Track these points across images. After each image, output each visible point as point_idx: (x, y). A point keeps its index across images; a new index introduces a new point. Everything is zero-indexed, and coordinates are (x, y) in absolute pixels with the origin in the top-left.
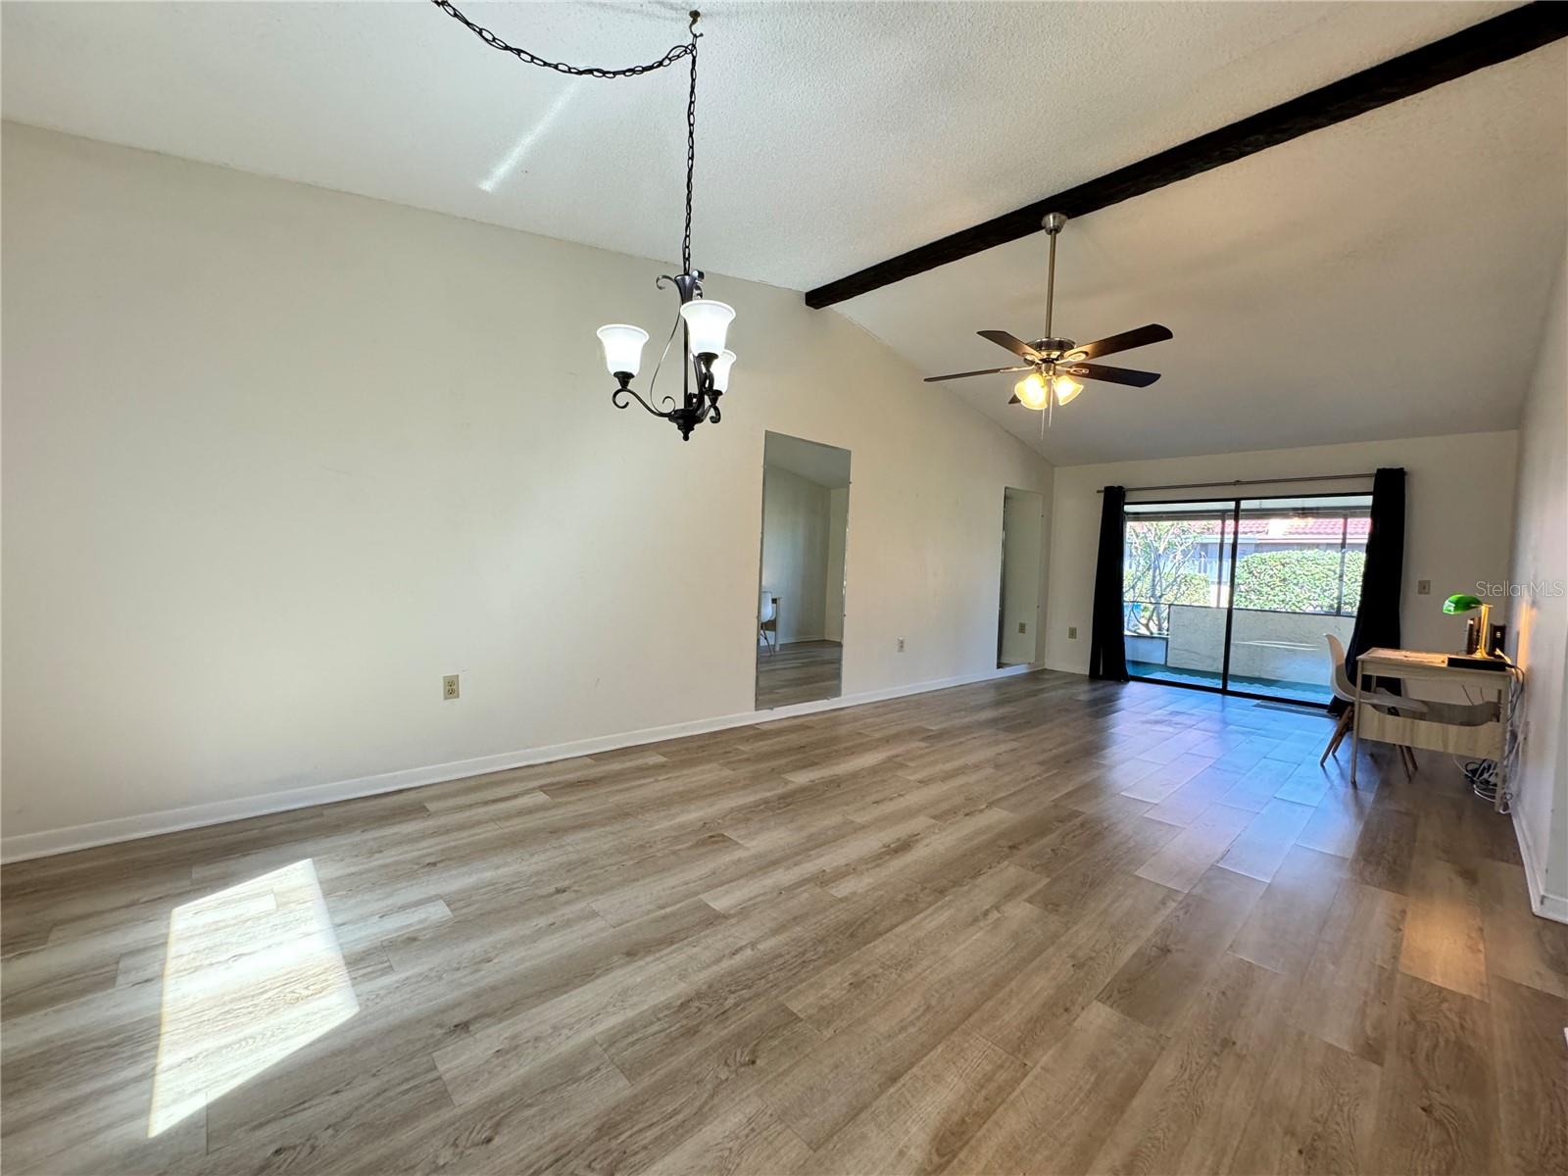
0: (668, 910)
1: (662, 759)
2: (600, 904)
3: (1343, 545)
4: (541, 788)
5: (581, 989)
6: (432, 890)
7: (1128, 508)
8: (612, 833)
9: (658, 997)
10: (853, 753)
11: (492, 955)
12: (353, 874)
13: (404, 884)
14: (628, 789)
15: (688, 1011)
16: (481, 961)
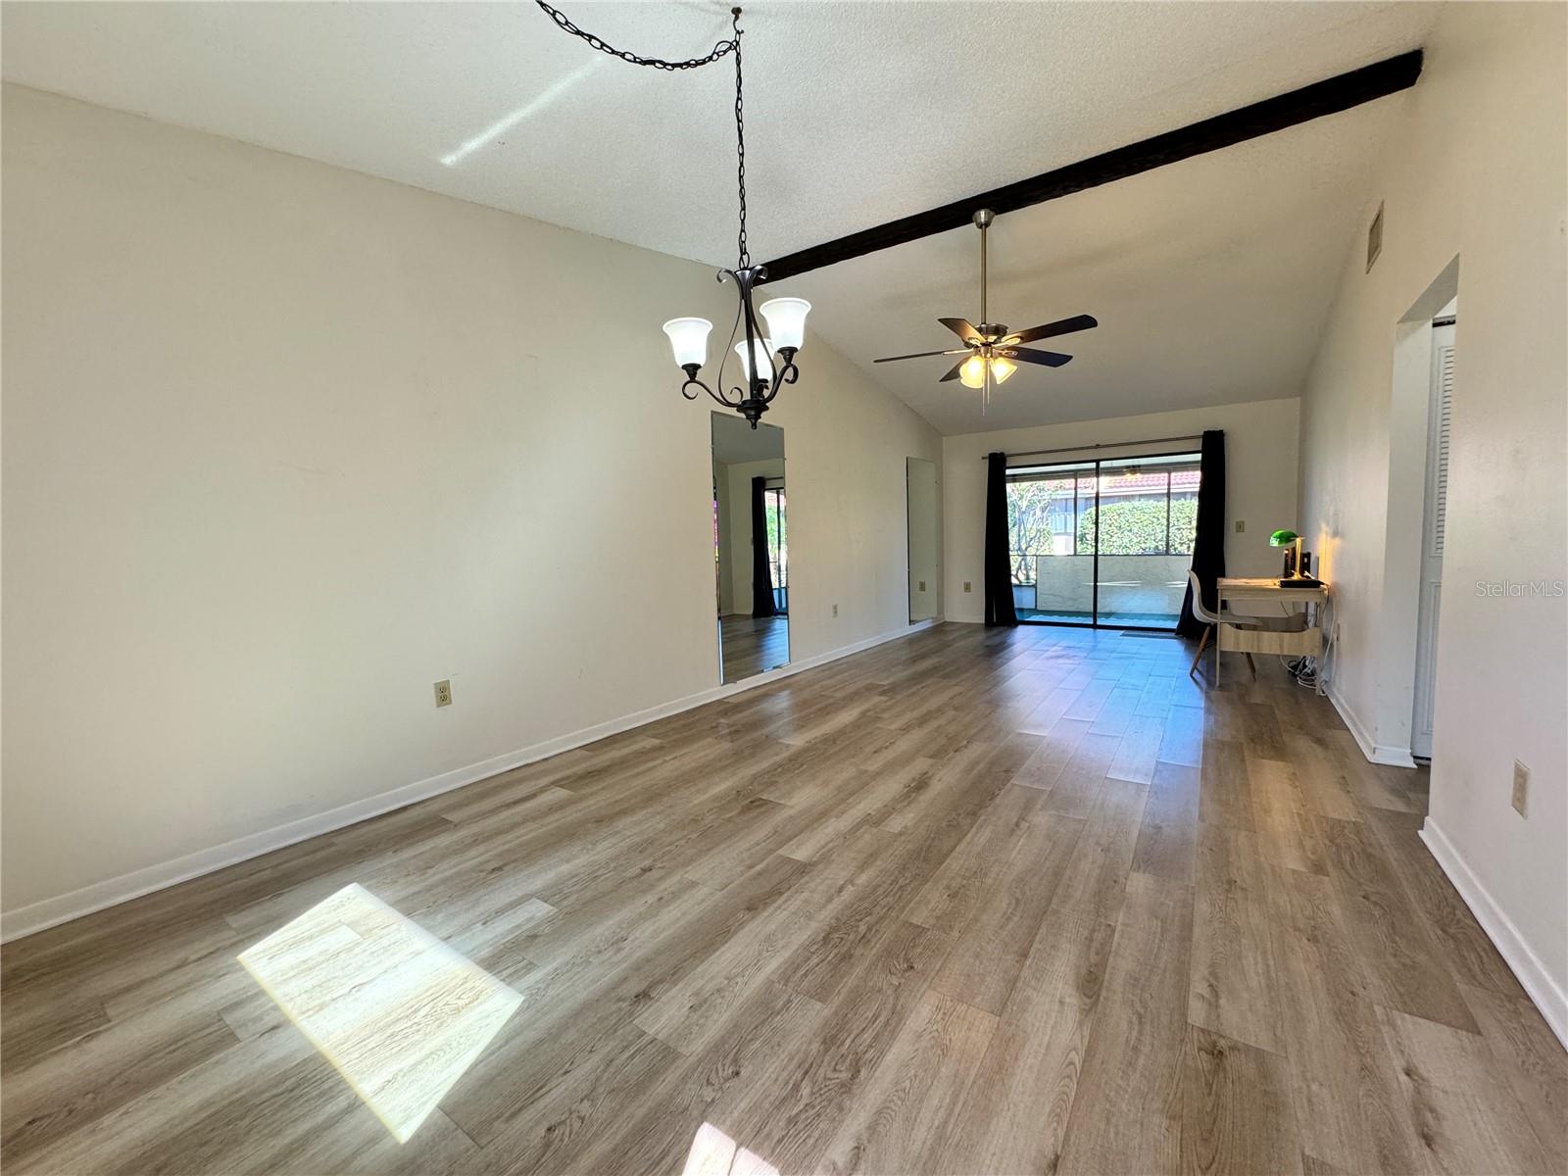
0: (758, 868)
1: (656, 742)
2: (693, 873)
3: (1168, 495)
4: (556, 783)
5: (727, 945)
6: (517, 892)
7: (1008, 472)
8: (658, 813)
9: (801, 937)
11: (624, 934)
12: (419, 892)
13: (482, 892)
14: (642, 773)
15: (833, 942)
16: (617, 941)
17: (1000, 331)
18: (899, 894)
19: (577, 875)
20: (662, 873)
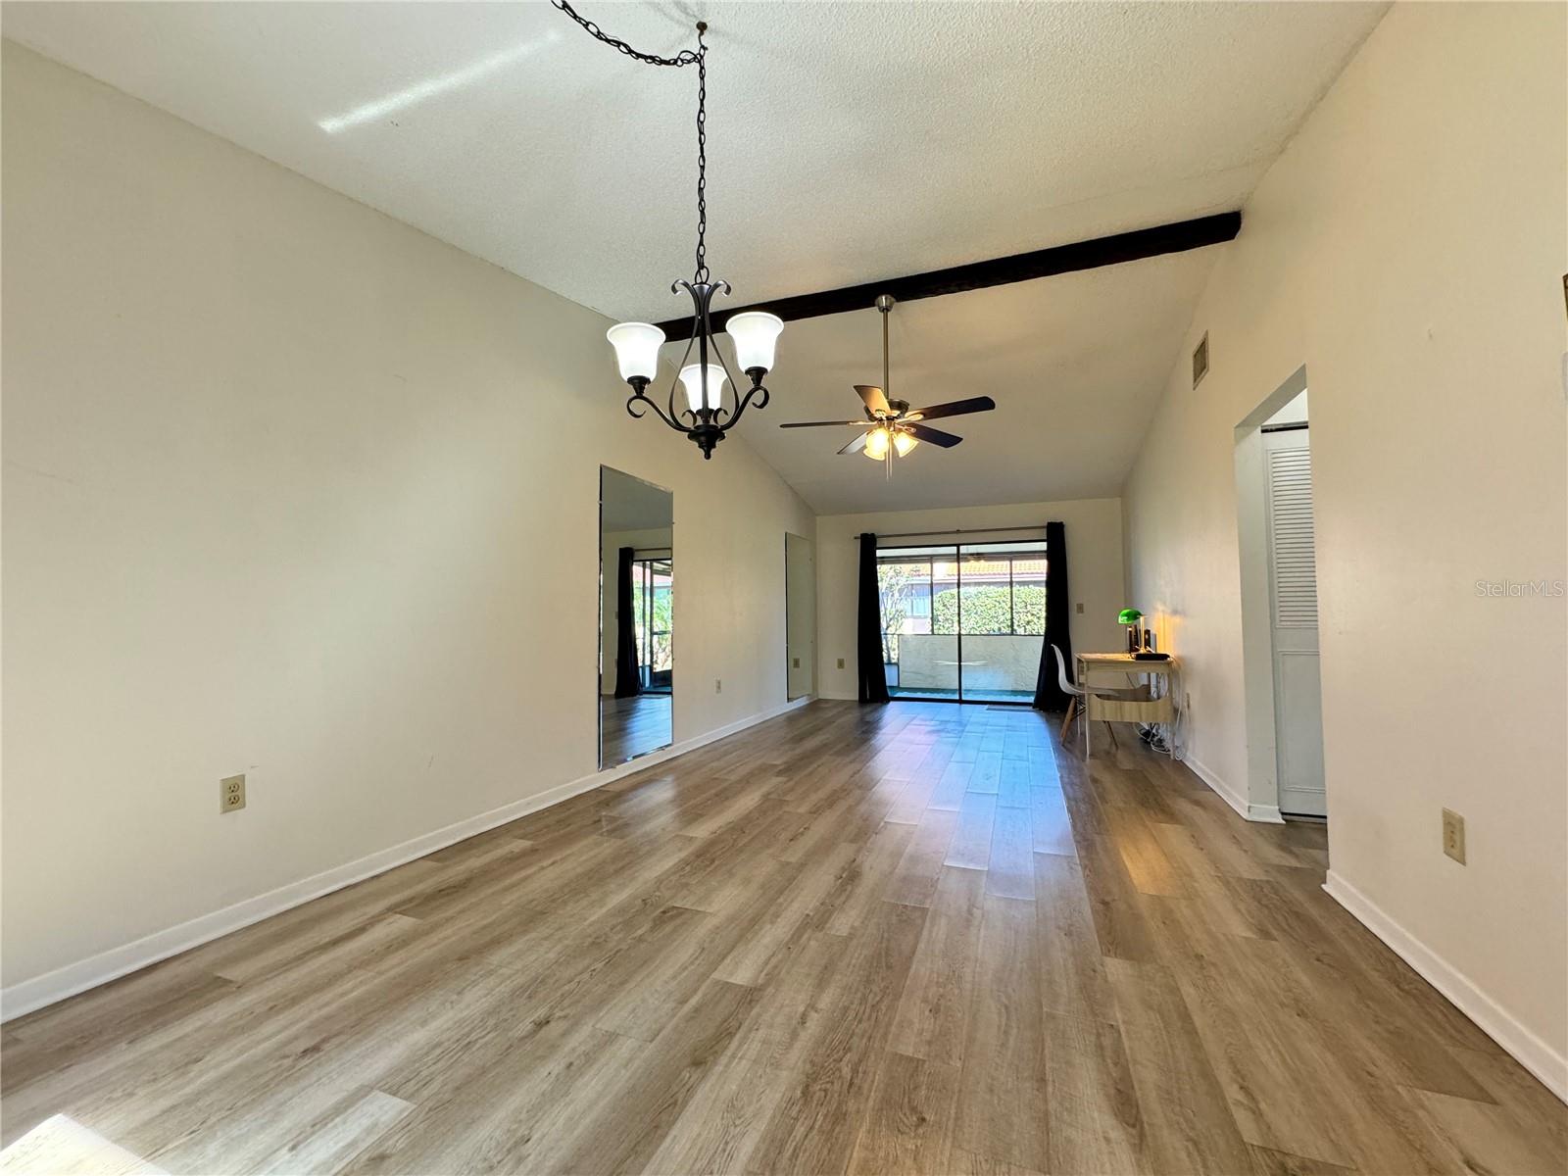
0: (694, 1001)
1: (526, 844)
2: (609, 1019)
4: (393, 909)
5: (679, 1124)
6: (348, 1084)
7: (879, 553)
8: (546, 939)
9: (772, 1098)
10: (727, 798)
11: (523, 1131)
12: (174, 1107)
13: (288, 1091)
14: (513, 886)
15: (816, 1098)
16: (516, 1145)
17: (902, 407)
18: (874, 1015)
19: (439, 1045)
20: (563, 1025)
